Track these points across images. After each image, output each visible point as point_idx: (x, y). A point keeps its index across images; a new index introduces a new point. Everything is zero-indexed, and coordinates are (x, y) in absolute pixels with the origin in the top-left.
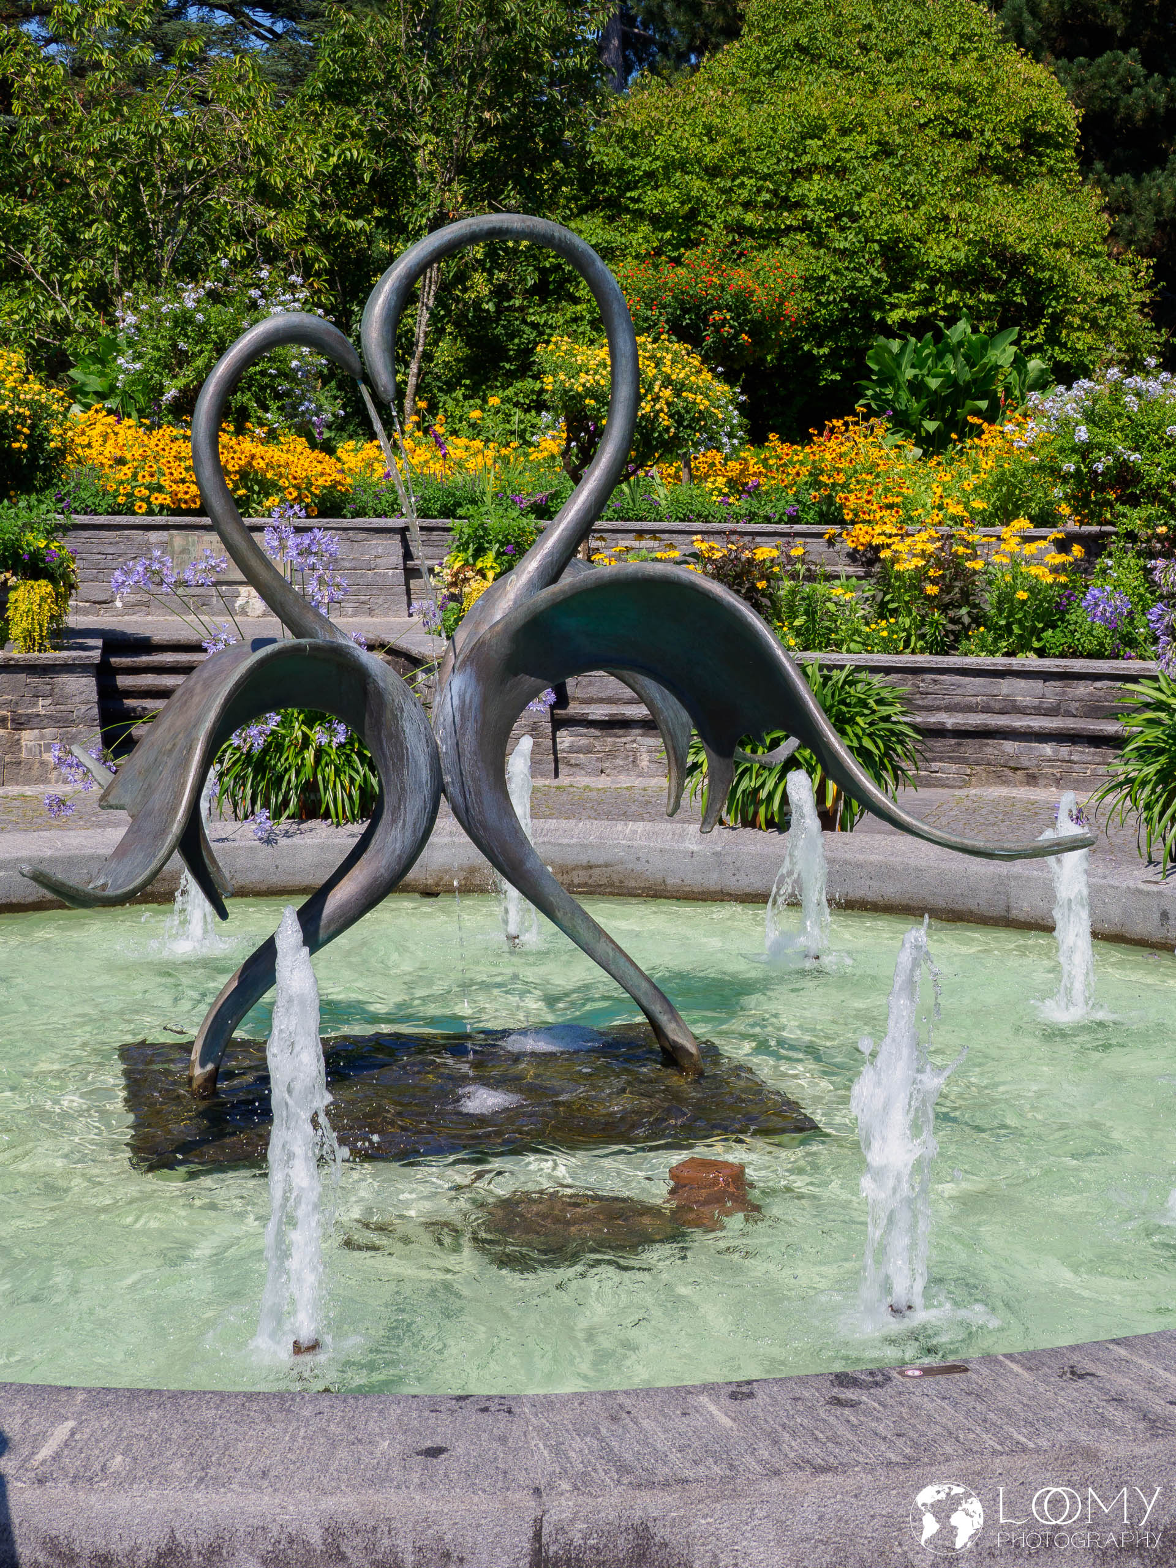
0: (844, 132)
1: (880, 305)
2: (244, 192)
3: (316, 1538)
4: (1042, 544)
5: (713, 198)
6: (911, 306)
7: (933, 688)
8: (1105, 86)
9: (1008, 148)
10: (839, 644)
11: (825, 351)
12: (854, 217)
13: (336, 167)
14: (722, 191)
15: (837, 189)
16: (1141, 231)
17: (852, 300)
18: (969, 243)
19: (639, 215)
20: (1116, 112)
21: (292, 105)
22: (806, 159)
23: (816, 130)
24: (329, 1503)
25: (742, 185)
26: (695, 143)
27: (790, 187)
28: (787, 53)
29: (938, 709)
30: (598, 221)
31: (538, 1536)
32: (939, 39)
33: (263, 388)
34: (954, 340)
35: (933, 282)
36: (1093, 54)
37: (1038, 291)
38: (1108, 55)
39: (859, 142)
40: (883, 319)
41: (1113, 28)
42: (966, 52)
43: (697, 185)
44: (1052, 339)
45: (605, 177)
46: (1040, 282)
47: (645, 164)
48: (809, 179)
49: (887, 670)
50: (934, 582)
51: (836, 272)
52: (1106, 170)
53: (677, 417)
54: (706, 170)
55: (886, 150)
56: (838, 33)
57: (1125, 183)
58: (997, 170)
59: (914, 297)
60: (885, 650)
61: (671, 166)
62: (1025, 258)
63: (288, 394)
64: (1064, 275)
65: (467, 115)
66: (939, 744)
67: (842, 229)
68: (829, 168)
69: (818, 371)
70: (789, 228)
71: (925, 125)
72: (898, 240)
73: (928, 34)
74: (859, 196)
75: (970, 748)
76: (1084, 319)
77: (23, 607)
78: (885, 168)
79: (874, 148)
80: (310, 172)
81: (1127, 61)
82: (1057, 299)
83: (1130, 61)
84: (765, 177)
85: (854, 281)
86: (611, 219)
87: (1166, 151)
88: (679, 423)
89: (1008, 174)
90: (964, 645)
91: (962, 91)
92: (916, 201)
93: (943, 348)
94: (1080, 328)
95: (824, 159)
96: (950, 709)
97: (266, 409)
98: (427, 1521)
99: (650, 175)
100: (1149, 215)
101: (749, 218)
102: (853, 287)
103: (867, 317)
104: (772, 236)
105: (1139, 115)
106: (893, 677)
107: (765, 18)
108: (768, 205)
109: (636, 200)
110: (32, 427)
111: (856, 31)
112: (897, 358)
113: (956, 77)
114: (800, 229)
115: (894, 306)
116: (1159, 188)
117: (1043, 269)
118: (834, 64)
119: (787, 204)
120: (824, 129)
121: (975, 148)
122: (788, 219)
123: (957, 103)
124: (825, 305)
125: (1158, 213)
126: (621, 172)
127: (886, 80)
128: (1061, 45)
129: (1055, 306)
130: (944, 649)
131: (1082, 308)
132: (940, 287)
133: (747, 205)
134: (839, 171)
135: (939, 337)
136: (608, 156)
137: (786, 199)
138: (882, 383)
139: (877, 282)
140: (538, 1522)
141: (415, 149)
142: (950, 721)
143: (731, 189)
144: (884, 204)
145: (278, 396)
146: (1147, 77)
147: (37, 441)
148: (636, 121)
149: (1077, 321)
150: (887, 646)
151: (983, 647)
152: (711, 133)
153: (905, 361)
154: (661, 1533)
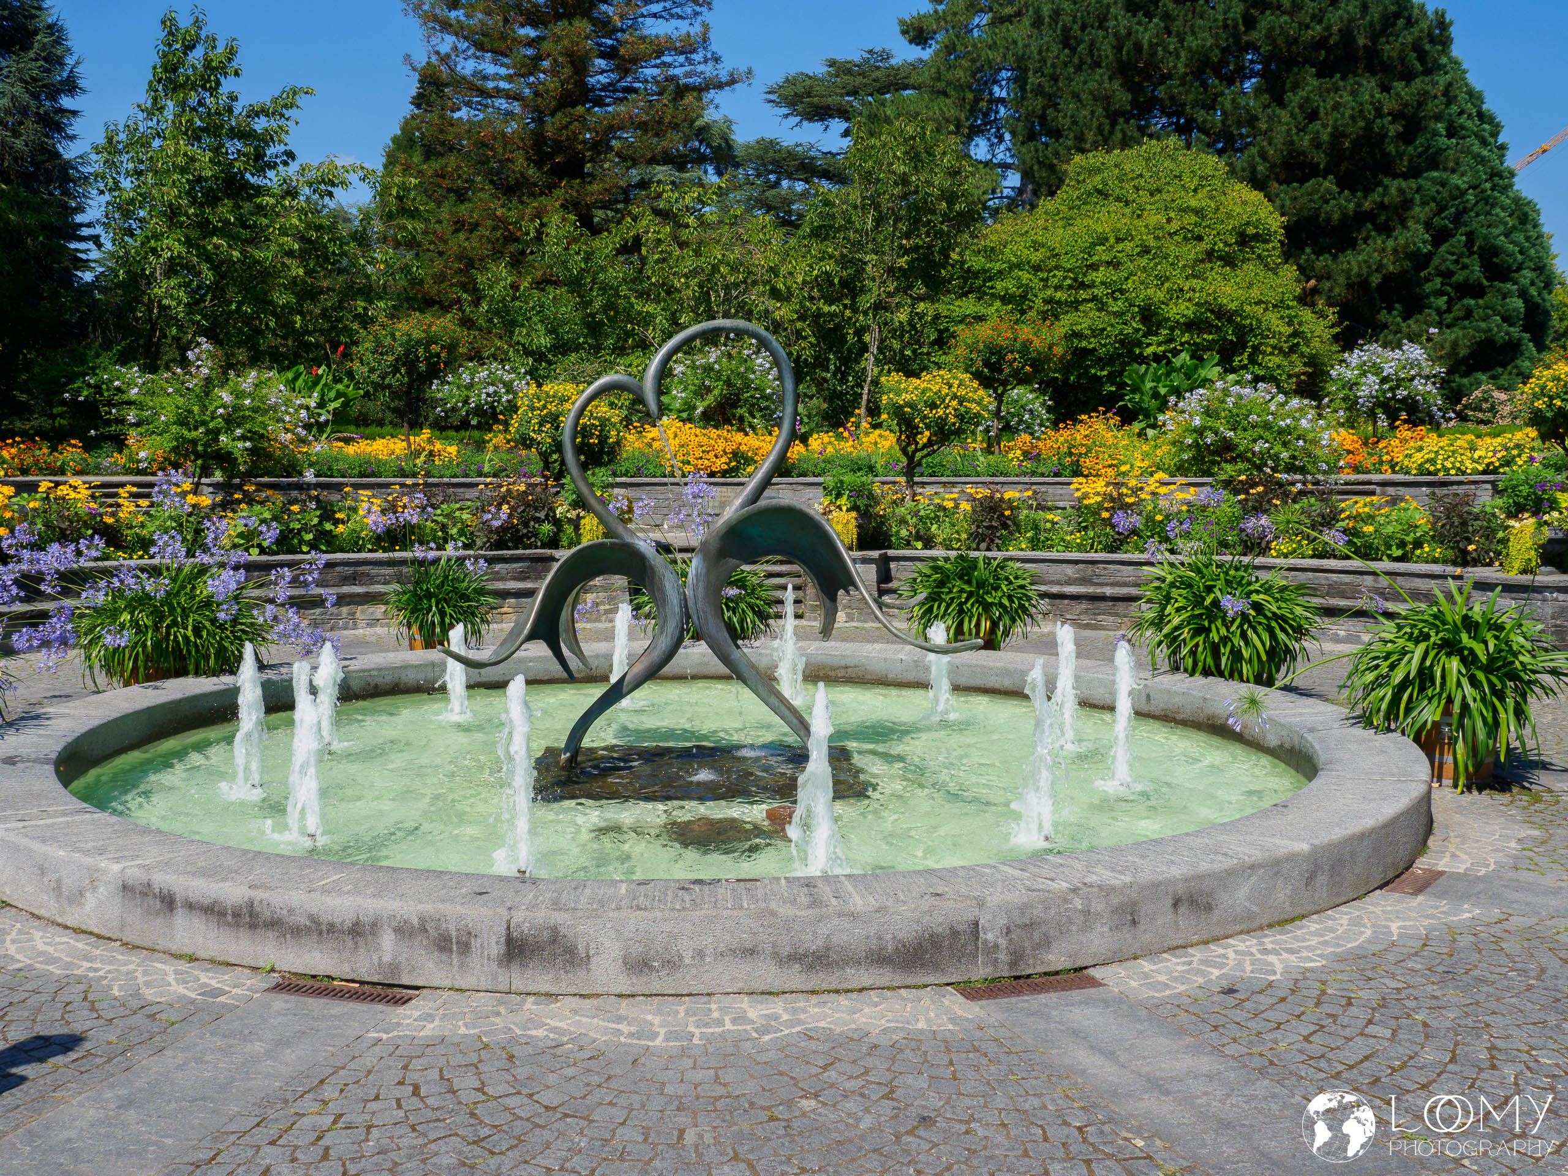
0: (1119, 240)
1: (1139, 344)
2: (763, 294)
3: (415, 922)
4: (1172, 487)
5: (1036, 284)
6: (1159, 344)
7: (1103, 572)
8: (1311, 201)
9: (1226, 244)
10: (1052, 546)
11: (1105, 373)
12: (1122, 292)
13: (817, 277)
14: (1042, 280)
15: (1112, 275)
16: (1337, 290)
17: (1121, 342)
18: (1197, 304)
19: (993, 295)
20: (1318, 216)
21: (793, 242)
22: (1096, 258)
23: (1102, 240)
24: (420, 907)
25: (1054, 276)
26: (1026, 252)
27: (1085, 275)
28: (1089, 194)
29: (1107, 585)
30: (972, 301)
31: (508, 928)
32: (1186, 179)
33: (753, 405)
34: (1178, 365)
35: (1172, 329)
36: (1302, 181)
37: (1243, 332)
38: (1313, 181)
39: (1128, 246)
40: (1141, 353)
41: (1318, 164)
42: (1203, 187)
43: (1025, 276)
44: (1253, 360)
45: (976, 275)
46: (1244, 326)
47: (998, 266)
48: (1097, 270)
49: (1076, 562)
50: (1107, 509)
51: (1112, 326)
52: (1314, 253)
53: (961, 417)
54: (1033, 267)
55: (1146, 251)
56: (1121, 181)
57: (1326, 260)
58: (1220, 258)
59: (1161, 338)
60: (1079, 551)
61: (1012, 267)
62: (1235, 313)
63: (767, 408)
64: (1259, 321)
65: (892, 242)
66: (1103, 605)
67: (1116, 299)
68: (1108, 263)
69: (1102, 384)
70: (1084, 300)
71: (1175, 233)
72: (1150, 305)
73: (1179, 177)
74: (1127, 279)
75: (1121, 607)
76: (1274, 347)
77: (588, 527)
78: (1143, 262)
79: (1138, 249)
80: (800, 279)
81: (1327, 184)
82: (1255, 336)
83: (1328, 184)
84: (1070, 270)
85: (1121, 330)
86: (979, 299)
87: (1356, 239)
88: (962, 420)
89: (1229, 261)
90: (1125, 547)
91: (1197, 212)
92: (1163, 279)
93: (1171, 370)
94: (1272, 354)
95: (1105, 257)
96: (1113, 584)
97: (754, 417)
98: (461, 918)
99: (1000, 272)
100: (1342, 280)
101: (1058, 295)
102: (1121, 333)
103: (1131, 352)
104: (1075, 305)
105: (1336, 216)
106: (1081, 566)
107: (1079, 174)
108: (1070, 287)
109: (992, 288)
110: (601, 431)
111: (1132, 179)
112: (1142, 378)
113: (1194, 203)
114: (1091, 300)
115: (1149, 345)
116: (1349, 263)
117: (1246, 318)
118: (1118, 199)
119: (1083, 285)
120: (1107, 239)
121: (1204, 246)
122: (1083, 295)
123: (1194, 219)
124: (1105, 345)
125: (1349, 278)
126: (985, 271)
127: (1148, 207)
128: (1283, 176)
129: (1253, 341)
130: (1112, 549)
131: (1272, 341)
132: (1177, 332)
133: (1057, 288)
134: (1114, 264)
135: (1169, 362)
136: (976, 262)
137: (1082, 283)
138: (1133, 392)
139: (1137, 330)
140: (509, 922)
141: (865, 263)
142: (1108, 591)
143: (1047, 279)
144: (1142, 283)
145: (761, 410)
146: (1340, 193)
147: (603, 439)
148: (992, 241)
149: (1269, 350)
150: (1080, 548)
151: (1137, 548)
152: (1036, 246)
153: (1149, 377)
154: (563, 931)
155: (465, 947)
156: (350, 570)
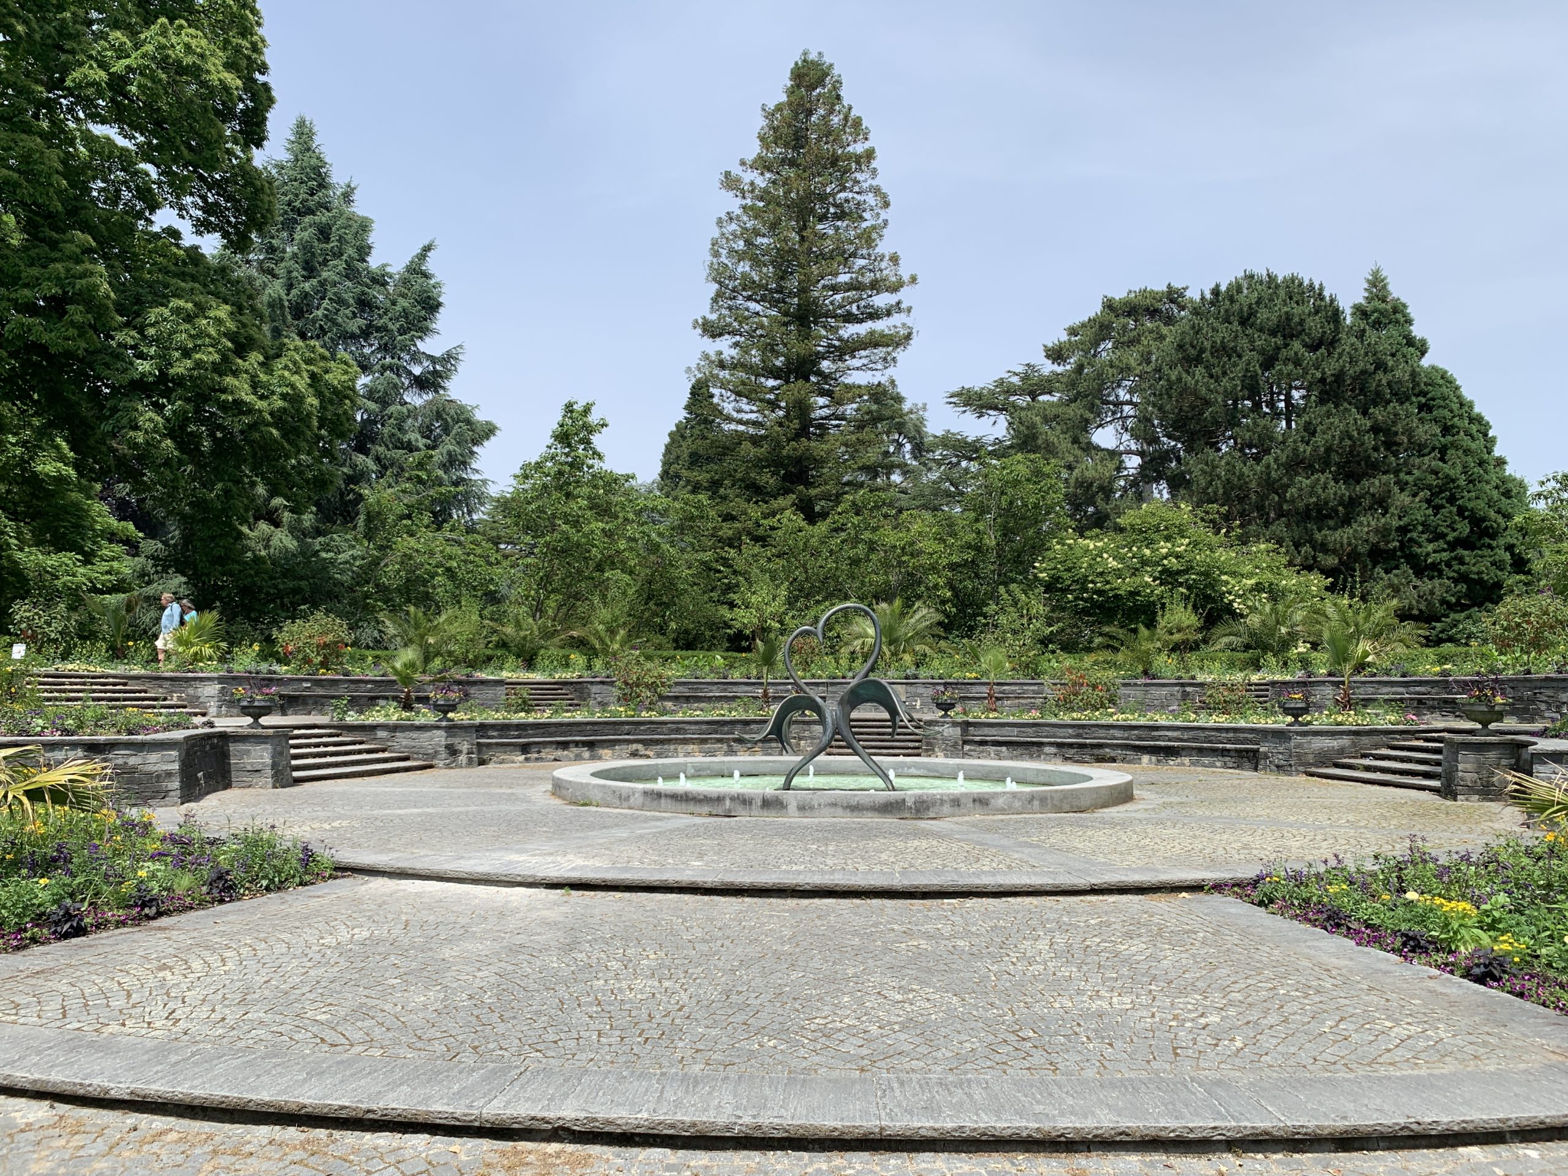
155: (751, 803)
156: (674, 726)
